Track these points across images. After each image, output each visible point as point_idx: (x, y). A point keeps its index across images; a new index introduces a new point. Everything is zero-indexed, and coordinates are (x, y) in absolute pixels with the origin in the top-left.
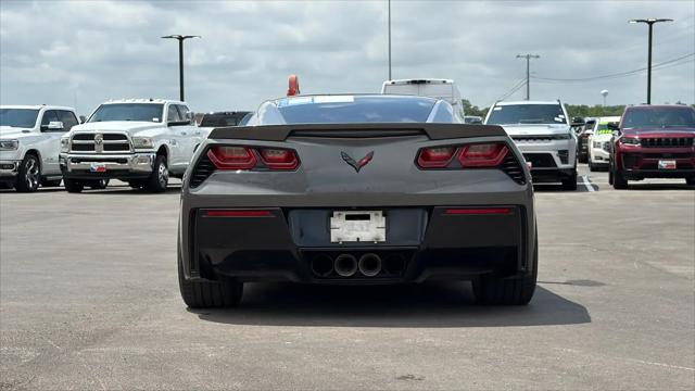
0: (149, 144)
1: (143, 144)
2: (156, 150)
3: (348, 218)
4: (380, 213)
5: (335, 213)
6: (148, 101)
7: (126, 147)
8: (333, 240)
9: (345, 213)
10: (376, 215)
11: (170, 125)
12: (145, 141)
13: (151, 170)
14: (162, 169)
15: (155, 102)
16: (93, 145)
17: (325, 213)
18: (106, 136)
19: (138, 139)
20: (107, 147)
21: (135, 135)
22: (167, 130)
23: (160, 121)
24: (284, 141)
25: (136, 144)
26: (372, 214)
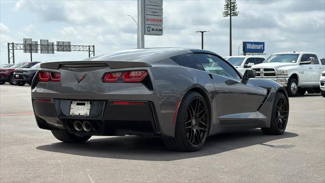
0: (286, 73)
1: (283, 73)
2: (289, 76)
3: (78, 104)
4: (89, 102)
5: (73, 102)
6: (293, 53)
7: (274, 74)
8: (71, 114)
9: (76, 102)
10: (88, 103)
11: (301, 64)
12: (283, 72)
13: (286, 85)
14: (293, 85)
15: (296, 53)
16: (259, 74)
17: (70, 102)
18: (265, 70)
19: (280, 71)
20: (266, 75)
21: (279, 69)
22: (299, 66)
23: (296, 62)
24: (58, 69)
25: (279, 73)
26: (86, 103)
